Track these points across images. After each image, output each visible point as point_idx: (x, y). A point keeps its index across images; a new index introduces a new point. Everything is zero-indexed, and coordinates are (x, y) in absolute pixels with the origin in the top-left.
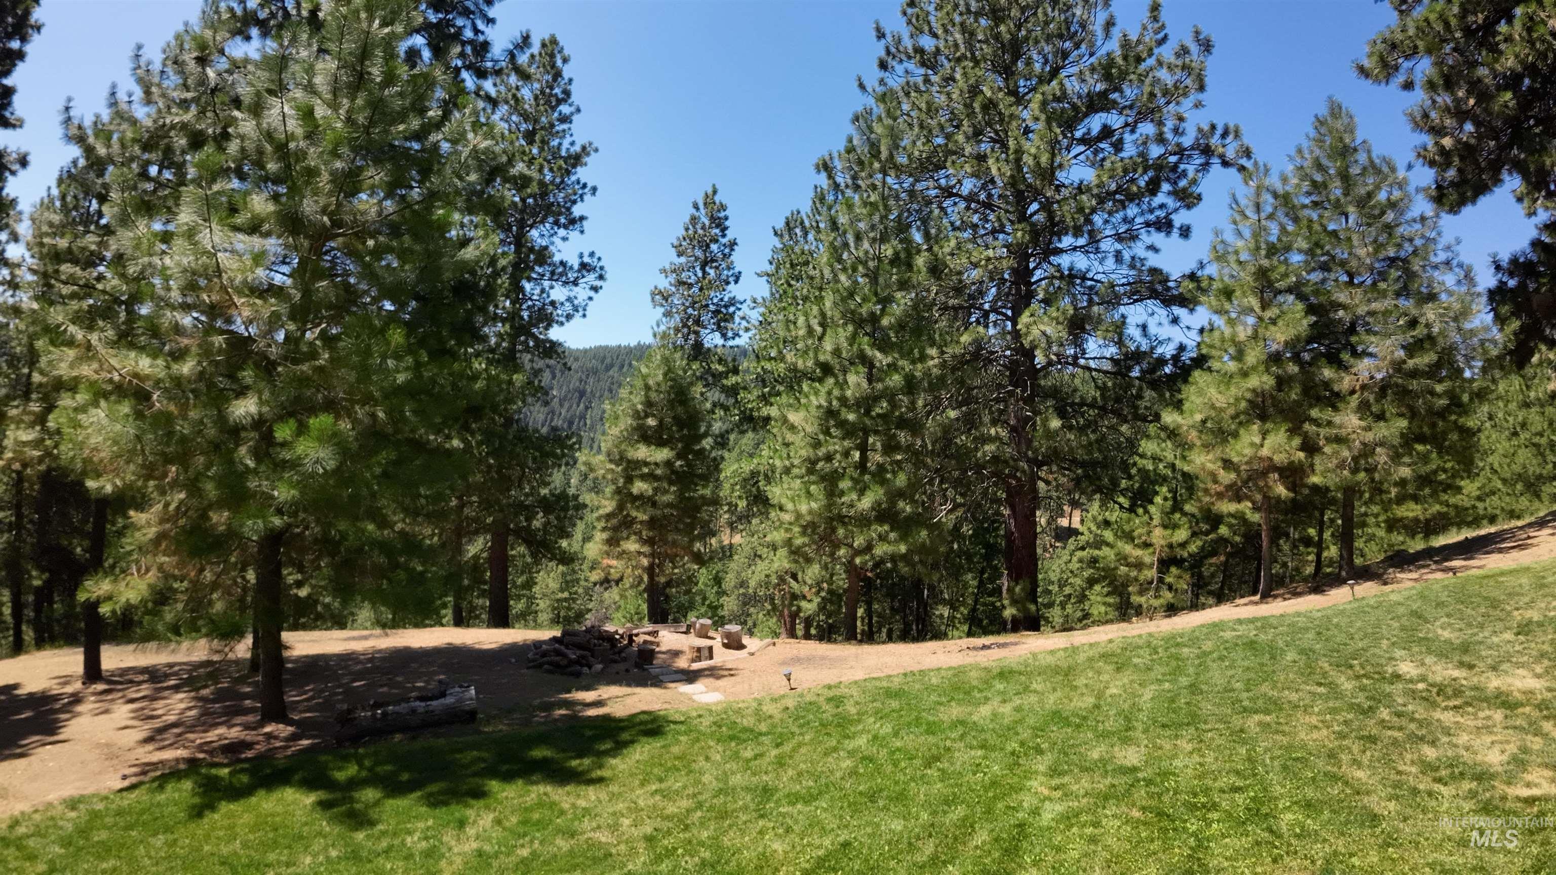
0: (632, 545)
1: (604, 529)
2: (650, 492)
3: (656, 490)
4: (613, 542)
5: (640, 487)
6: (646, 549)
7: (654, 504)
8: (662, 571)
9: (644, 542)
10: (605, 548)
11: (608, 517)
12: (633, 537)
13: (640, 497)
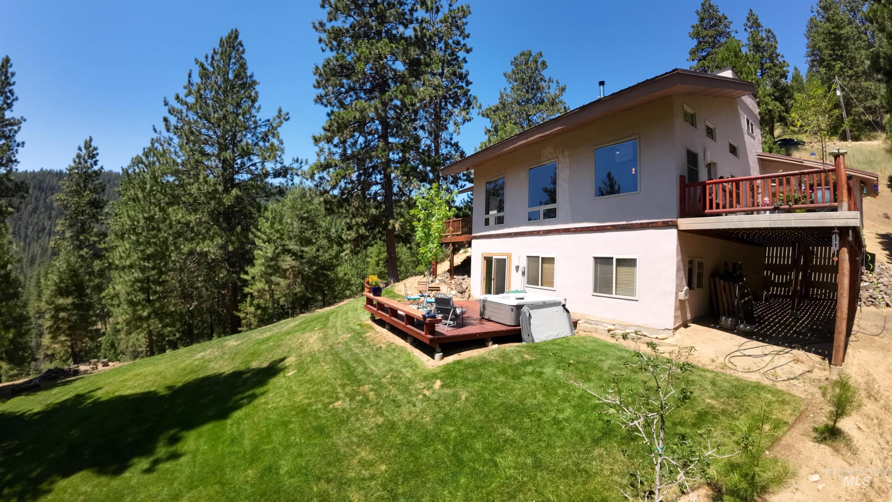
0: (63, 338)
1: (49, 333)
2: (67, 316)
3: (69, 315)
4: (54, 338)
5: (62, 315)
6: (69, 338)
7: (69, 321)
8: (77, 346)
9: (67, 335)
10: (52, 340)
11: (50, 327)
12: (63, 335)
13: (63, 318)
